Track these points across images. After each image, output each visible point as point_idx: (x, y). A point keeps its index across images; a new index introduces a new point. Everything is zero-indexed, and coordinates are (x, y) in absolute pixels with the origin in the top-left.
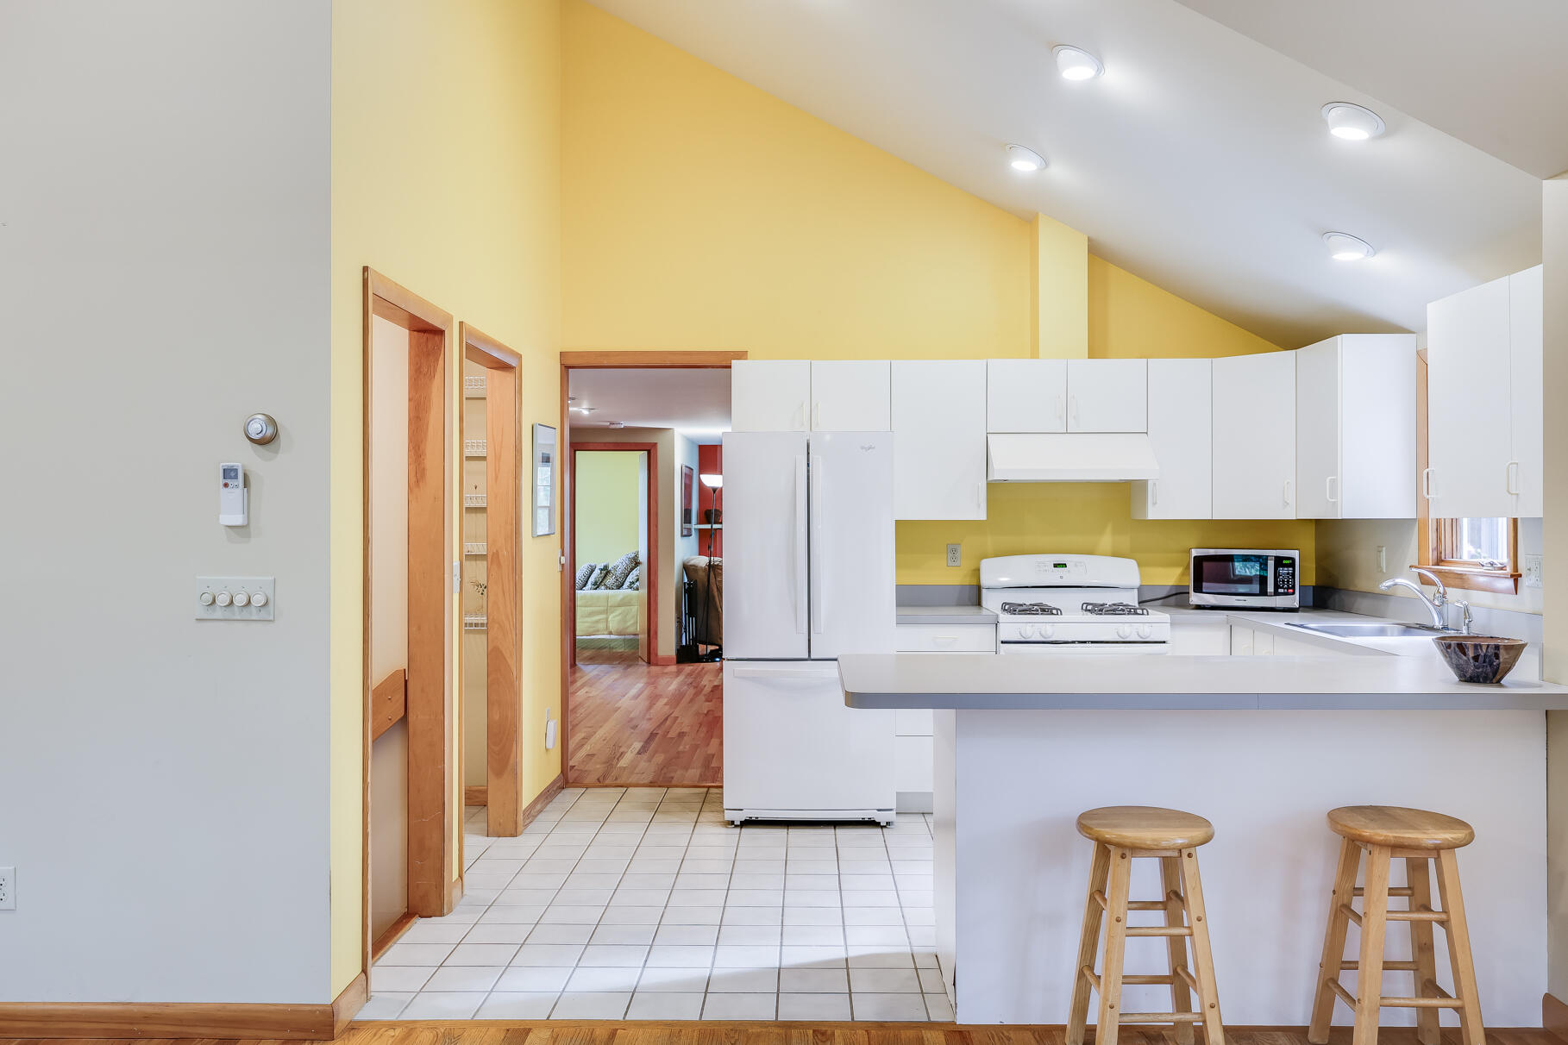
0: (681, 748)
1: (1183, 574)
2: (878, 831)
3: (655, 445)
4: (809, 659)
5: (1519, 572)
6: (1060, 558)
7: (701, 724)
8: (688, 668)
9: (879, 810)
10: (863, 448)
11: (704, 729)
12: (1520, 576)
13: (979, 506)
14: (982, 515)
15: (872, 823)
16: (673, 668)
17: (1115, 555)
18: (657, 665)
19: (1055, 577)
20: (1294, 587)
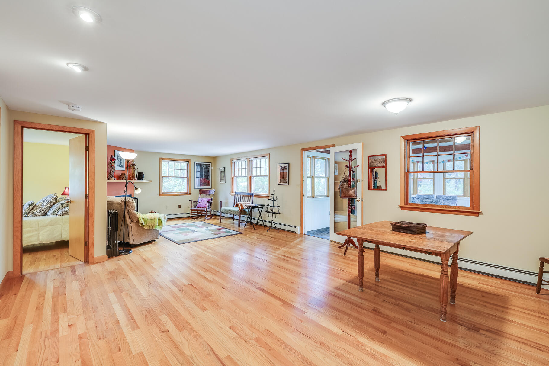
3: (93, 131)
18: (94, 263)
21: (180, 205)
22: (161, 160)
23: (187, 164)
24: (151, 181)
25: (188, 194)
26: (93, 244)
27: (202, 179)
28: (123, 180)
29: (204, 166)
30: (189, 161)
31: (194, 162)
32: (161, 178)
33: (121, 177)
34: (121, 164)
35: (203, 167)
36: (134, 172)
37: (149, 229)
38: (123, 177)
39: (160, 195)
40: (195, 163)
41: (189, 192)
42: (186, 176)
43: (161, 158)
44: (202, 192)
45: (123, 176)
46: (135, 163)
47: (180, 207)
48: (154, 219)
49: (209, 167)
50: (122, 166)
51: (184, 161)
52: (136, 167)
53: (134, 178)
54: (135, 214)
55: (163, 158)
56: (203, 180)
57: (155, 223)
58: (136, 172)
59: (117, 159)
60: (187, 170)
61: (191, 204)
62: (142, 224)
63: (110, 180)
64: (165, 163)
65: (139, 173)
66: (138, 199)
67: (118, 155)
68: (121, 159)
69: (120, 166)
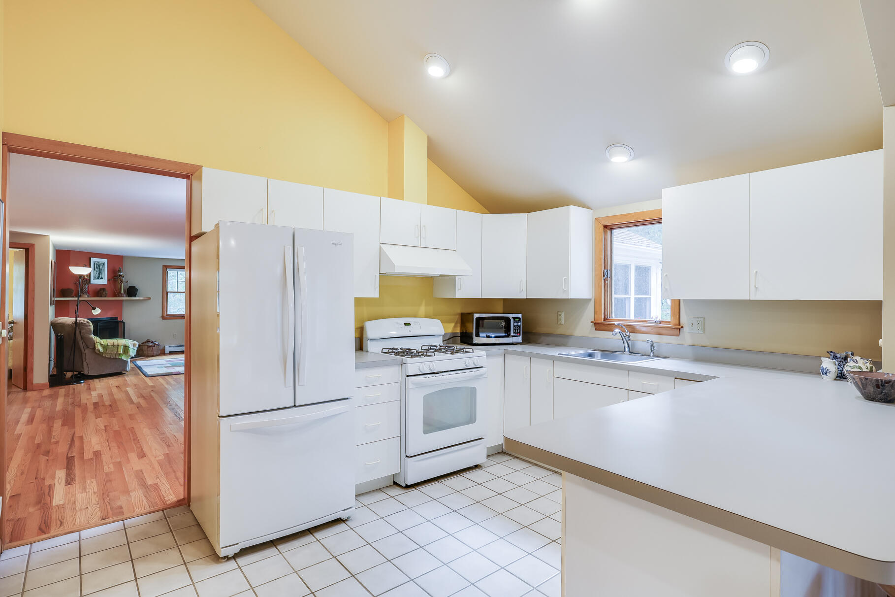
0: (106, 470)
1: (455, 327)
2: (342, 527)
3: (33, 245)
4: (295, 406)
5: (681, 325)
6: (407, 320)
7: (107, 440)
8: (62, 390)
9: (343, 510)
10: (333, 244)
11: (113, 444)
12: (682, 327)
13: (375, 288)
14: (376, 295)
15: (339, 521)
16: (47, 392)
17: (427, 317)
18: (33, 390)
19: (406, 331)
20: (520, 333)
22: (165, 268)
24: (150, 298)
26: (32, 369)
28: (102, 296)
32: (165, 294)
33: (100, 293)
34: (101, 276)
36: (121, 286)
37: (110, 358)
39: (163, 317)
43: (166, 266)
45: (102, 291)
46: (122, 274)
48: (118, 345)
50: (102, 278)
52: (124, 280)
53: (121, 294)
54: (92, 339)
55: (169, 266)
57: (119, 350)
58: (124, 287)
59: (94, 269)
62: (99, 350)
64: (171, 273)
65: (129, 287)
66: (124, 323)
67: (94, 264)
68: (100, 269)
69: (98, 278)
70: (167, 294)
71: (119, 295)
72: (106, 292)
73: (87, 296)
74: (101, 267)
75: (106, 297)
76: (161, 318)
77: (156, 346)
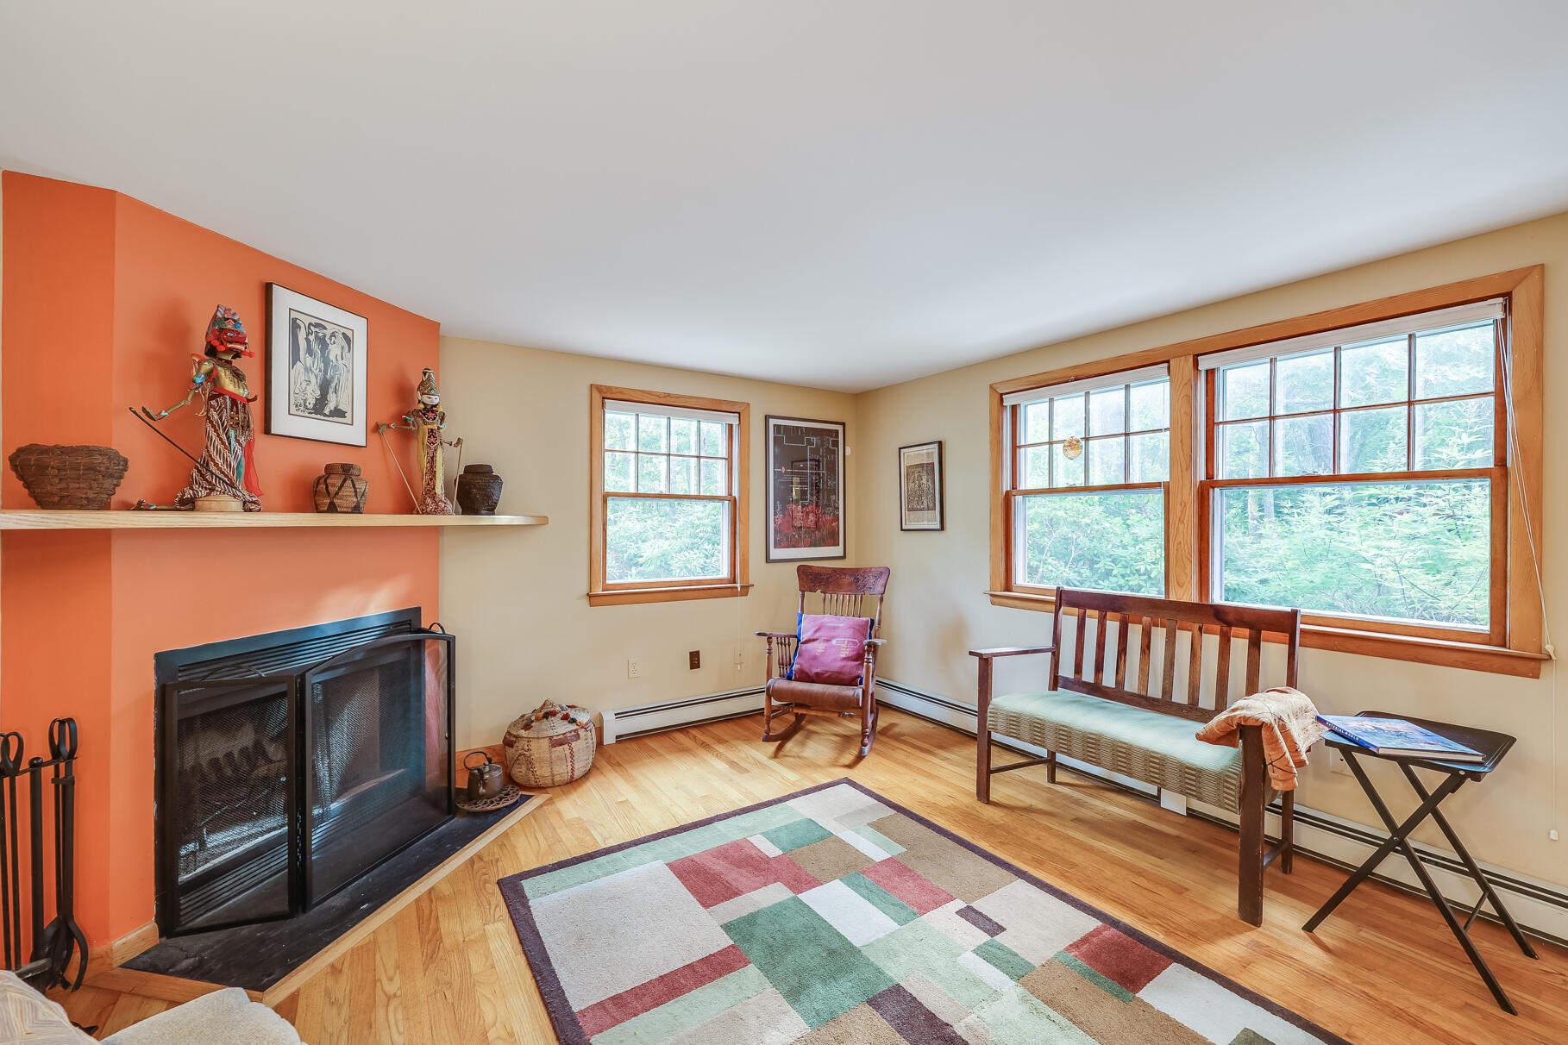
21: (698, 653)
22: (597, 397)
23: (731, 426)
24: (543, 521)
25: (734, 587)
27: (803, 506)
28: (332, 509)
29: (814, 440)
30: (740, 411)
31: (767, 418)
32: (599, 501)
33: (322, 487)
34: (331, 397)
35: (809, 442)
36: (432, 460)
38: (333, 490)
39: (592, 599)
40: (772, 422)
41: (742, 579)
42: (723, 492)
43: (599, 388)
44: (812, 579)
45: (335, 481)
46: (435, 400)
47: (695, 660)
49: (836, 444)
50: (338, 413)
51: (714, 407)
52: (447, 431)
53: (434, 496)
55: (609, 388)
56: (807, 513)
58: (448, 465)
59: (295, 357)
60: (729, 459)
61: (770, 653)
63: (201, 510)
64: (619, 423)
65: (468, 469)
66: (450, 643)
67: (294, 326)
68: (326, 361)
69: (319, 408)
70: (605, 501)
71: (424, 503)
72: (361, 486)
73: (236, 505)
74: (334, 351)
75: (356, 509)
76: (586, 602)
77: (582, 733)
